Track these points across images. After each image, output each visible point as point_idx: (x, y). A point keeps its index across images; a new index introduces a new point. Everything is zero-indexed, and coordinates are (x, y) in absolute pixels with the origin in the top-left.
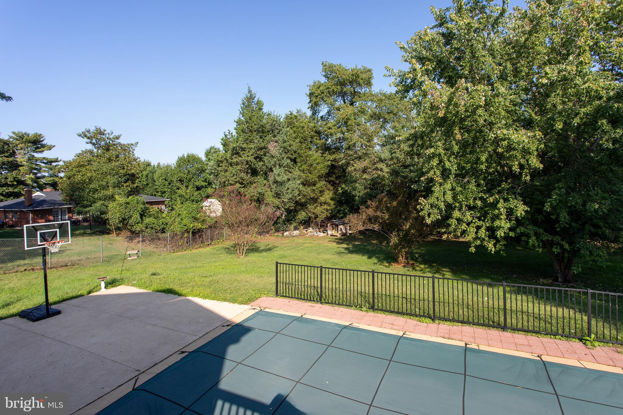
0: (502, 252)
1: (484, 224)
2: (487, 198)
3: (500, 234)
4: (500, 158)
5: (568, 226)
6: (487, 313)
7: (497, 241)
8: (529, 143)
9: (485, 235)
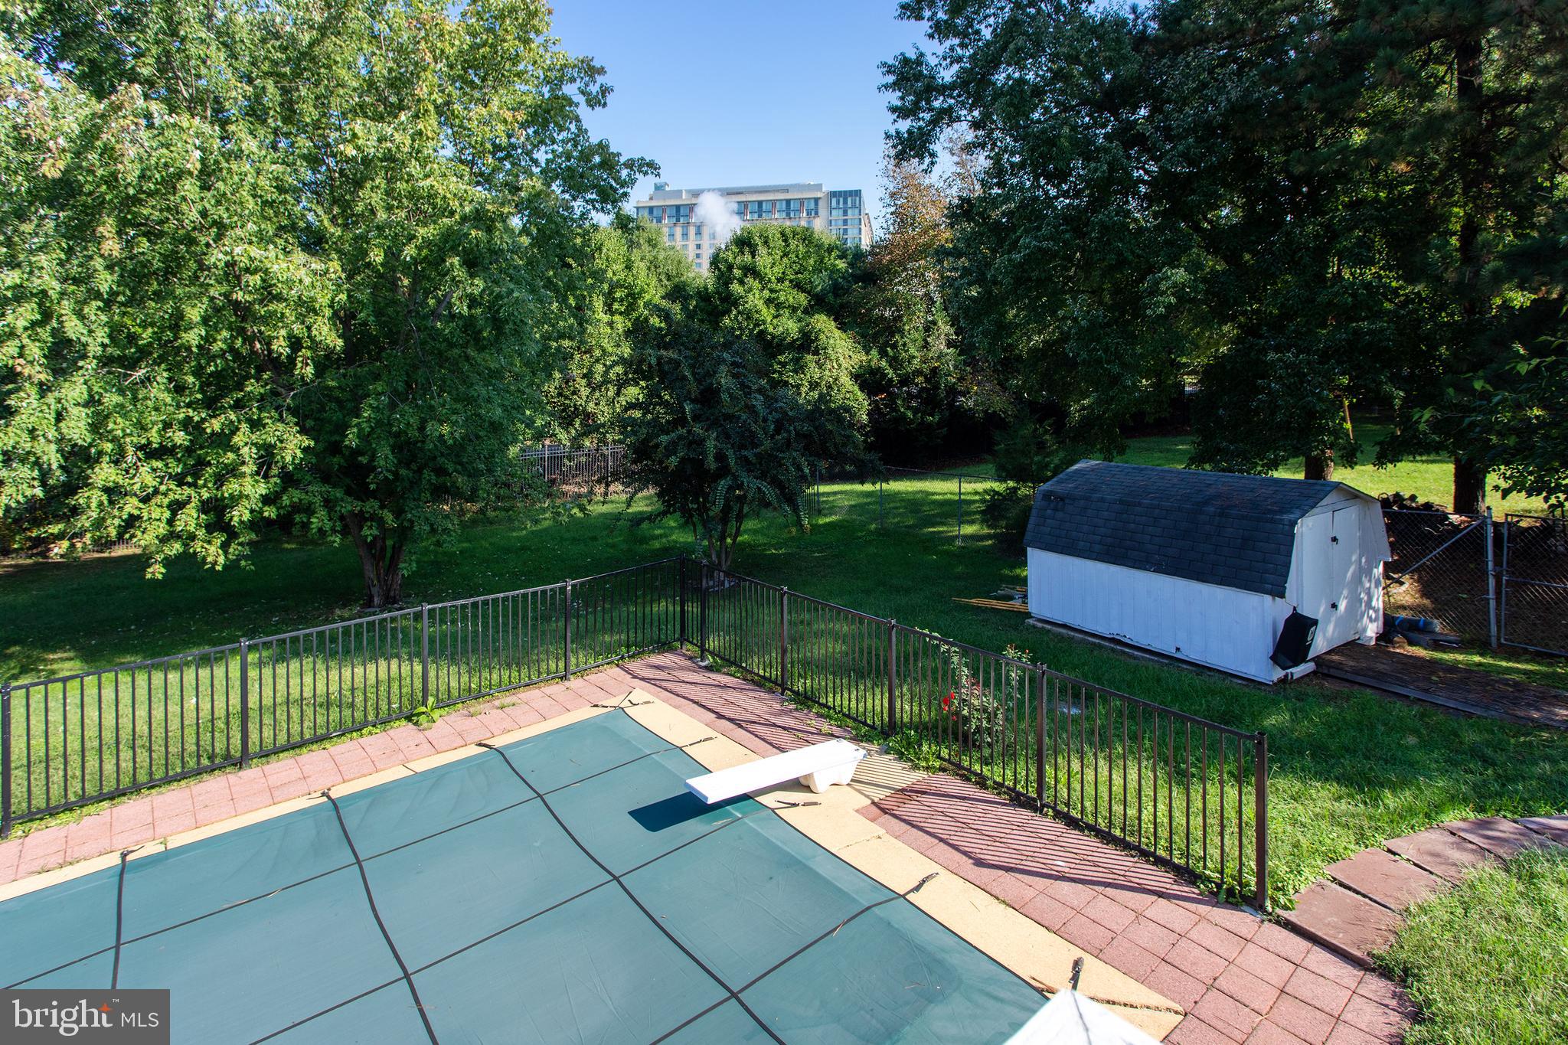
0: (243, 563)
1: (193, 494)
2: (203, 420)
3: (240, 514)
4: (244, 319)
5: (391, 477)
6: (194, 741)
7: (232, 534)
8: (313, 287)
9: (197, 524)
